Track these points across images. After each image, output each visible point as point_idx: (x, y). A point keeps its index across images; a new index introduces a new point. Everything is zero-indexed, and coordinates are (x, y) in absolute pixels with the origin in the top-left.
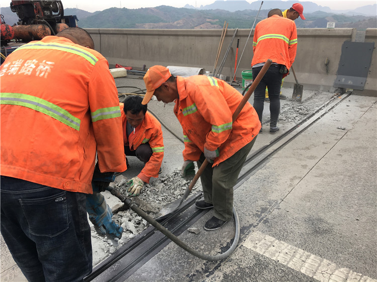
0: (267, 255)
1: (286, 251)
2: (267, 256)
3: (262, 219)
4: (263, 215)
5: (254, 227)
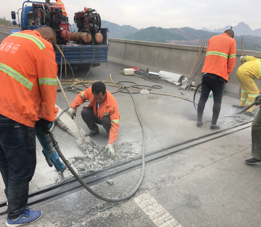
0: (144, 210)
1: (158, 211)
3: (157, 186)
4: (160, 184)
5: (149, 190)
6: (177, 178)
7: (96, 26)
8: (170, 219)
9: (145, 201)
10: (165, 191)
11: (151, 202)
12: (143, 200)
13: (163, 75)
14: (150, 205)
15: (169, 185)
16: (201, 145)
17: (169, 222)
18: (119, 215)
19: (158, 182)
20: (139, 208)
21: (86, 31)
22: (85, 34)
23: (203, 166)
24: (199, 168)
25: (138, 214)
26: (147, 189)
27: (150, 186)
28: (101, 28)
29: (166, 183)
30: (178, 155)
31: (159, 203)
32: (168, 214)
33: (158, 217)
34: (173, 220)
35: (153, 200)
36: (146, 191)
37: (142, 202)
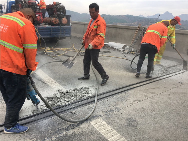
1: (108, 129)
2: (98, 130)
3: (107, 114)
4: (109, 112)
5: (101, 116)
6: (121, 109)
7: (62, 13)
8: (116, 134)
9: (99, 124)
10: (113, 117)
11: (103, 124)
12: (97, 123)
13: (112, 44)
14: (102, 126)
15: (116, 113)
16: (138, 88)
17: (115, 136)
18: (79, 133)
19: (108, 112)
20: (94, 128)
21: (55, 17)
22: (54, 19)
23: (140, 101)
24: (137, 102)
25: (93, 132)
26: (100, 116)
27: (102, 114)
28: (66, 15)
29: (113, 112)
30: (122, 94)
31: (108, 124)
32: (115, 131)
33: (107, 133)
34: (119, 134)
35: (104, 122)
36: (99, 117)
37: (96, 124)
